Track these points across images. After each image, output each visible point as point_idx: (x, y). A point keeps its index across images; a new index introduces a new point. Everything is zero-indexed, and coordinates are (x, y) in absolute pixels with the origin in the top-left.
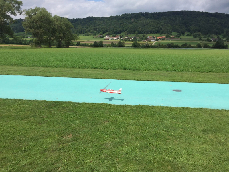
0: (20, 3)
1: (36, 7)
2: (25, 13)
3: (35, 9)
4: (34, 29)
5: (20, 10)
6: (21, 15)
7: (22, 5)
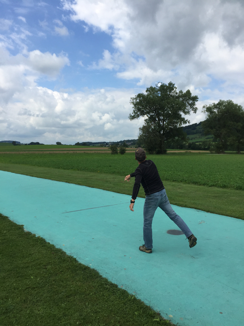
0: (195, 99)
1: (221, 101)
2: (205, 109)
3: (219, 102)
4: (215, 130)
5: (195, 107)
6: (195, 113)
7: (198, 101)
